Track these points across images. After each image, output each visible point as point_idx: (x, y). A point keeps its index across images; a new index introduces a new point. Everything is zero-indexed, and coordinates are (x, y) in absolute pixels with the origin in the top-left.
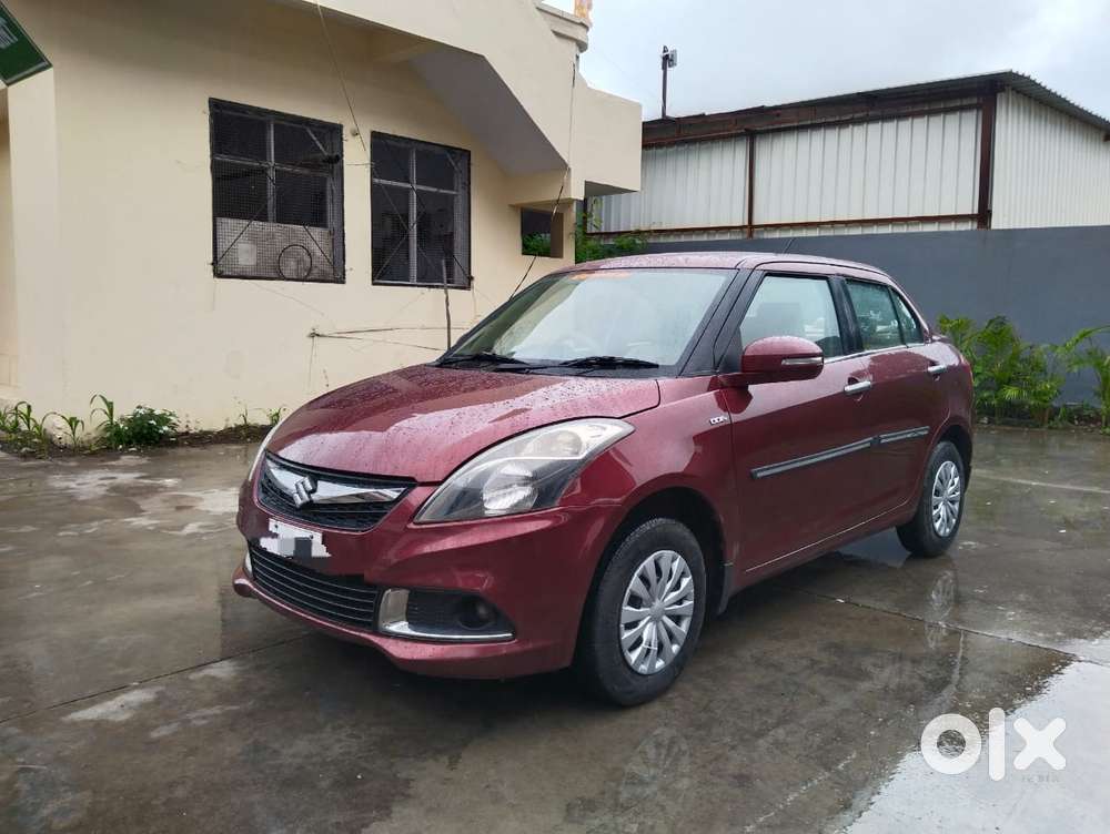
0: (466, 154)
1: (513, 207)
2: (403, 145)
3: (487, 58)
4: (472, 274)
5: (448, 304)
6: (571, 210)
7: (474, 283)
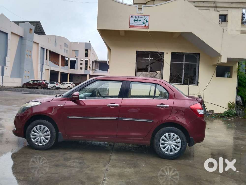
0: (199, 54)
1: (214, 65)
2: (181, 54)
3: (193, 33)
4: (199, 82)
5: (189, 89)
6: (236, 65)
7: (199, 84)
